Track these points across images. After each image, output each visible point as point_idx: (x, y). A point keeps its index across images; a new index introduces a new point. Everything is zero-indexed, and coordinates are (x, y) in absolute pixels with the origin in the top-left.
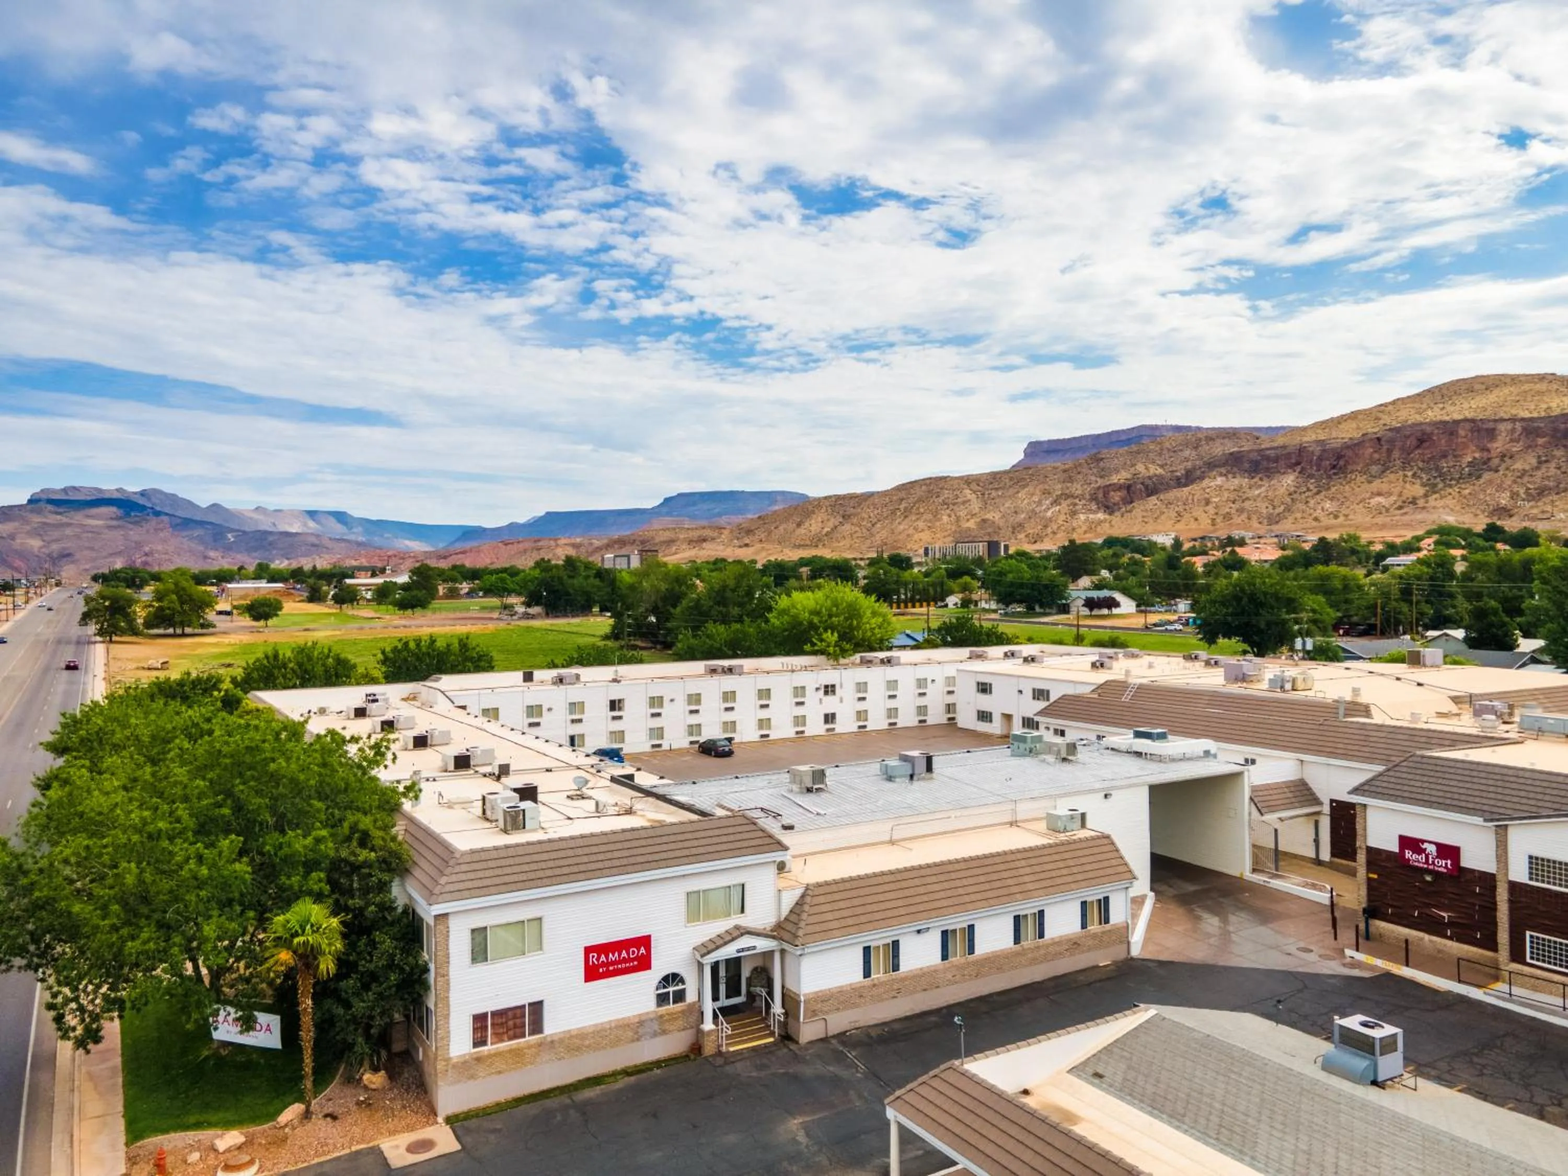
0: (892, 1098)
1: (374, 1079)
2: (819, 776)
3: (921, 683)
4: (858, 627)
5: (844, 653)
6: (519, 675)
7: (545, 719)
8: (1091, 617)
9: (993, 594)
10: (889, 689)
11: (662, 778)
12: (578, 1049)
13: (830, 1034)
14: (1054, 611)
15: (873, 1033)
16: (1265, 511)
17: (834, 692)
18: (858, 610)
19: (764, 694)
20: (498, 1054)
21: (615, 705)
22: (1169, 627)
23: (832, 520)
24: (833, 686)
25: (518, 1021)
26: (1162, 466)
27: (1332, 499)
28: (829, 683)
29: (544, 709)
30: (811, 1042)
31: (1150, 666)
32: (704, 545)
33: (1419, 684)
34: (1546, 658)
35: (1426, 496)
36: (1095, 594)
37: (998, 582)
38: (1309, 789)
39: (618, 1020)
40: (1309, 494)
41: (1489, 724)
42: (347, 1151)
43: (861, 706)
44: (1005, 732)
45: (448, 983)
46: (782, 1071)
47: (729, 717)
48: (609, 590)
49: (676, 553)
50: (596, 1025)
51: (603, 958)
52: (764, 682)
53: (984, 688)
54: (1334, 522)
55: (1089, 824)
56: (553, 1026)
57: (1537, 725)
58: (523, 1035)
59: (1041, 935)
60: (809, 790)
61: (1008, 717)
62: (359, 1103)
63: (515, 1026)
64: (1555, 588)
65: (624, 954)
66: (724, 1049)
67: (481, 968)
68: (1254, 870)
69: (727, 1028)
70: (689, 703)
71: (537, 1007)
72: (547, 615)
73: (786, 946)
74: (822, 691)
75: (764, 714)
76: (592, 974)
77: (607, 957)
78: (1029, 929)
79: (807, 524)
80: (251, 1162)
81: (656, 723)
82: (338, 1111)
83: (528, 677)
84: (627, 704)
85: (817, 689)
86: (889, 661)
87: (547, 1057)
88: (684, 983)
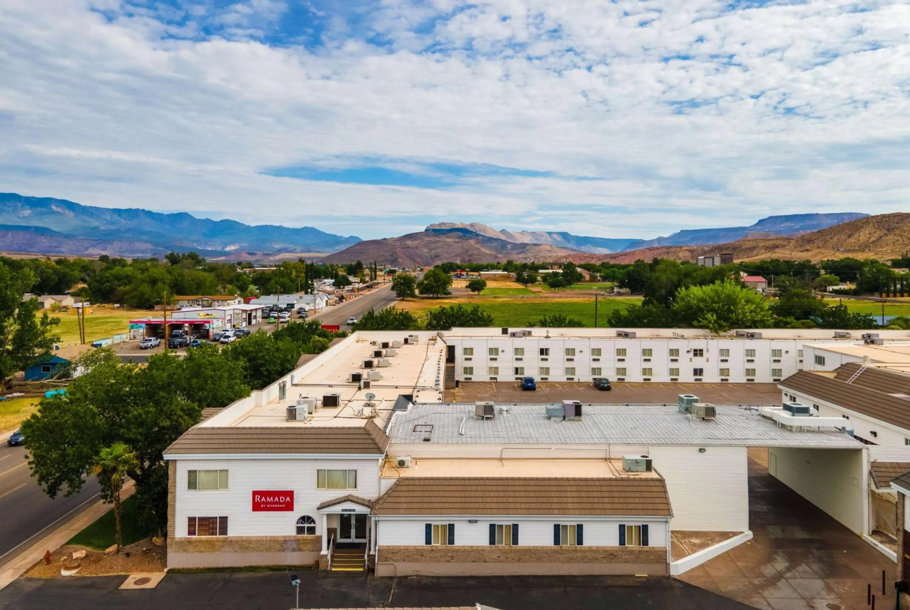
2: (489, 410)
7: (500, 356)
10: (747, 355)
12: (246, 548)
13: (398, 575)
17: (701, 355)
19: (647, 352)
20: (200, 541)
21: (543, 351)
24: (701, 350)
25: (214, 525)
28: (699, 348)
29: (500, 350)
30: (381, 577)
32: (776, 250)
39: (272, 537)
43: (724, 365)
47: (621, 365)
49: (755, 256)
50: (258, 537)
51: (263, 499)
52: (647, 345)
53: (819, 360)
55: (653, 469)
56: (233, 532)
58: (215, 534)
59: (579, 543)
62: (143, 551)
65: (276, 499)
66: (329, 569)
67: (192, 492)
70: (593, 354)
74: (692, 354)
75: (647, 365)
76: (257, 507)
77: (266, 499)
78: (569, 536)
81: (570, 365)
82: (133, 553)
83: (504, 331)
84: (551, 352)
85: (688, 352)
86: (751, 336)
87: (228, 549)
88: (314, 523)
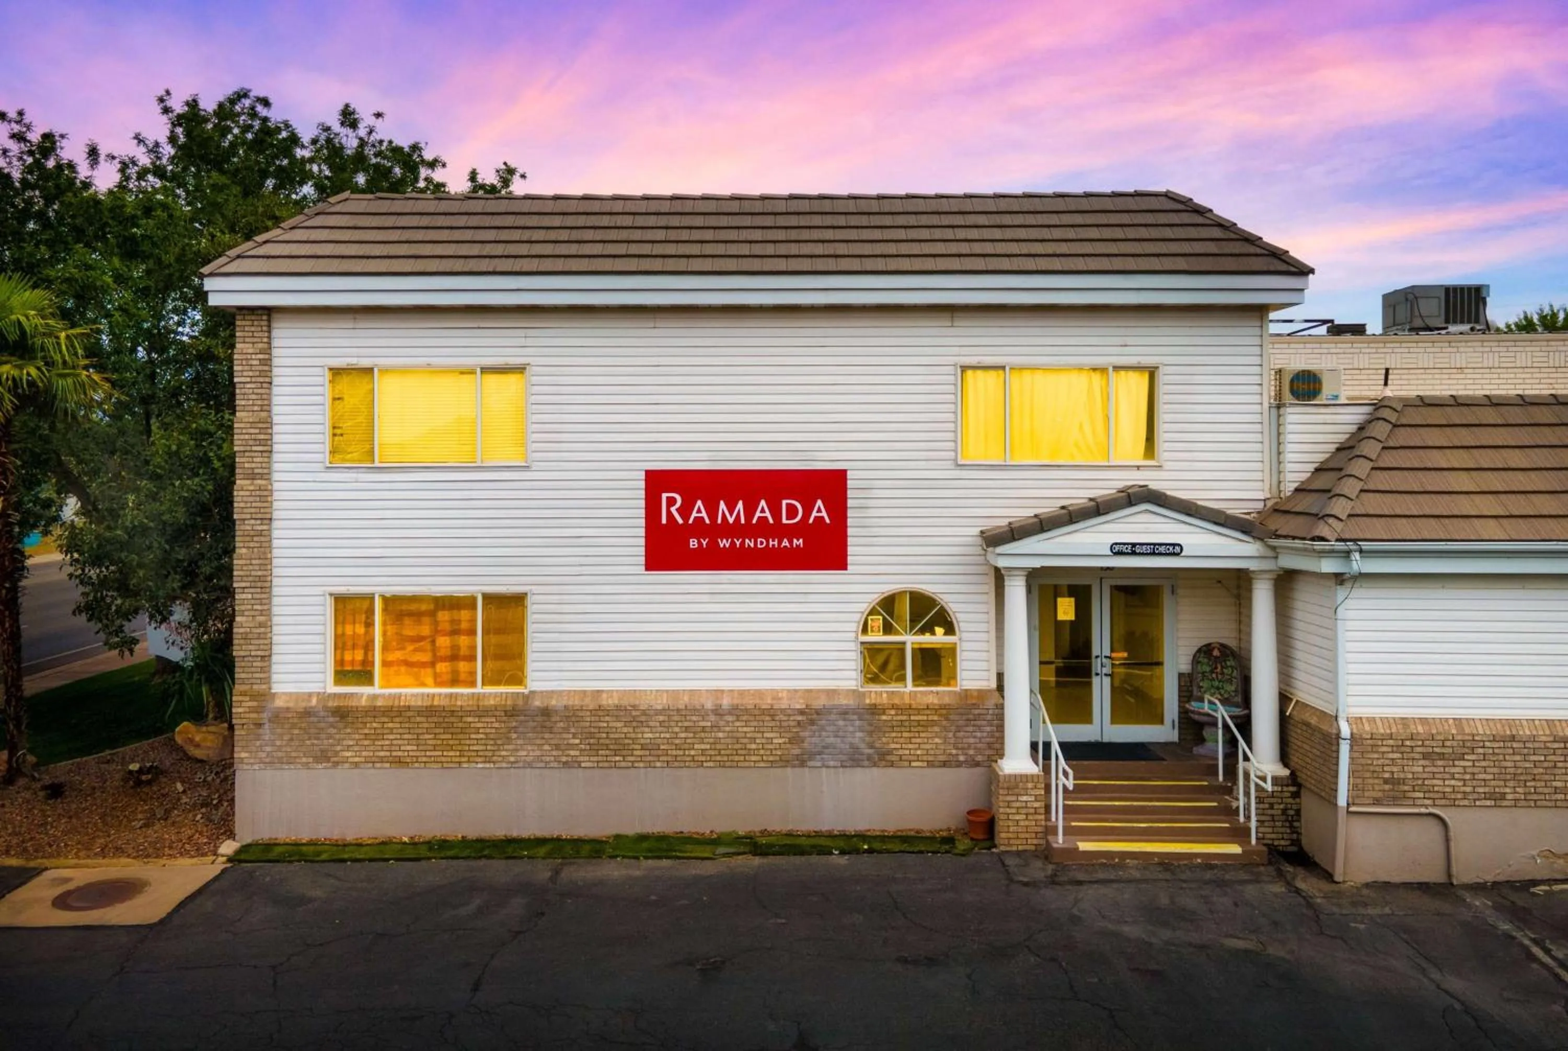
12: (620, 748)
13: (1463, 874)
25: (462, 642)
30: (1380, 883)
39: (743, 693)
50: (675, 694)
51: (699, 510)
62: (128, 777)
65: (763, 510)
66: (1058, 844)
71: (508, 609)
76: (667, 548)
77: (713, 512)
87: (527, 753)
88: (950, 629)
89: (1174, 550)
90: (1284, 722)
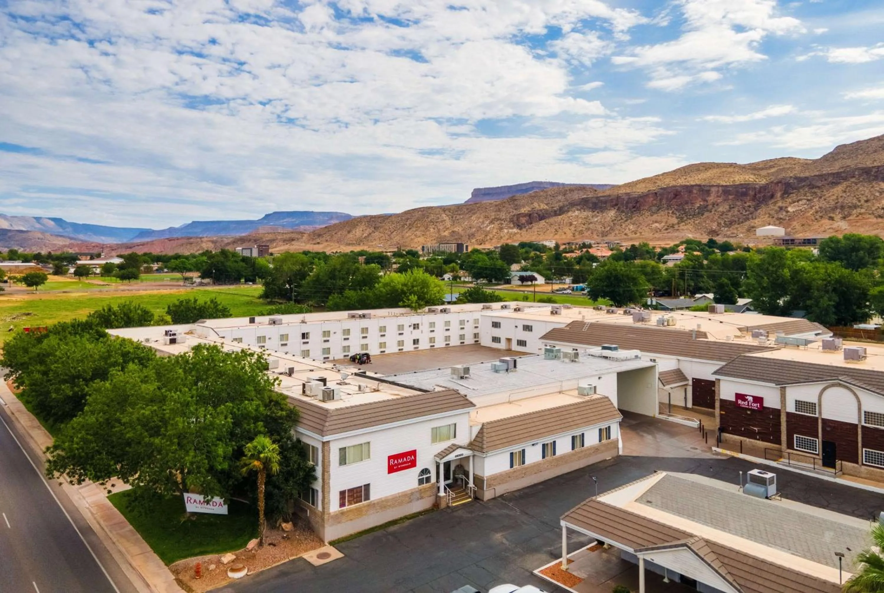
0: (564, 516)
1: (287, 526)
2: (467, 370)
3: (462, 322)
4: (427, 293)
5: (420, 306)
6: (247, 319)
7: (267, 343)
8: (522, 286)
9: (469, 274)
10: (446, 326)
11: (376, 373)
12: (385, 507)
13: (497, 495)
14: (502, 282)
15: (517, 494)
16: (600, 229)
17: (418, 328)
18: (427, 284)
19: (383, 329)
20: (351, 511)
21: (304, 336)
22: (565, 292)
23: (368, 230)
24: (418, 324)
25: (358, 494)
26: (547, 204)
27: (633, 224)
28: (416, 323)
29: (266, 339)
30: (489, 500)
31: (580, 313)
32: (293, 243)
33: (721, 322)
34: (752, 308)
35: (678, 223)
36: (524, 274)
37: (473, 267)
38: (682, 373)
39: (402, 492)
40: (622, 221)
41: (763, 341)
42: (287, 560)
43: (432, 335)
44: (507, 348)
45: (329, 476)
46: (481, 513)
47: (364, 341)
48: (251, 269)
49: (276, 247)
50: (393, 495)
51: (396, 462)
52: (382, 323)
53: (496, 325)
54: (634, 236)
55: (598, 391)
56: (374, 496)
57: (784, 341)
58: (361, 501)
59: (583, 446)
60: (462, 378)
61: (509, 340)
62: (283, 538)
63: (357, 497)
64: (757, 273)
65: (405, 459)
66: (450, 505)
67: (344, 467)
68: (660, 413)
69: (452, 494)
70: (344, 334)
71: (367, 486)
72: (214, 283)
73: (476, 453)
74: (412, 327)
75: (383, 340)
76: (391, 469)
78: (578, 442)
79: (354, 232)
80: (244, 567)
81: (326, 345)
82: (275, 542)
83: (252, 321)
84: (311, 335)
85: (410, 326)
86: (445, 311)
87: (372, 512)
88: (429, 473)
89: (462, 455)
90: (474, 478)
